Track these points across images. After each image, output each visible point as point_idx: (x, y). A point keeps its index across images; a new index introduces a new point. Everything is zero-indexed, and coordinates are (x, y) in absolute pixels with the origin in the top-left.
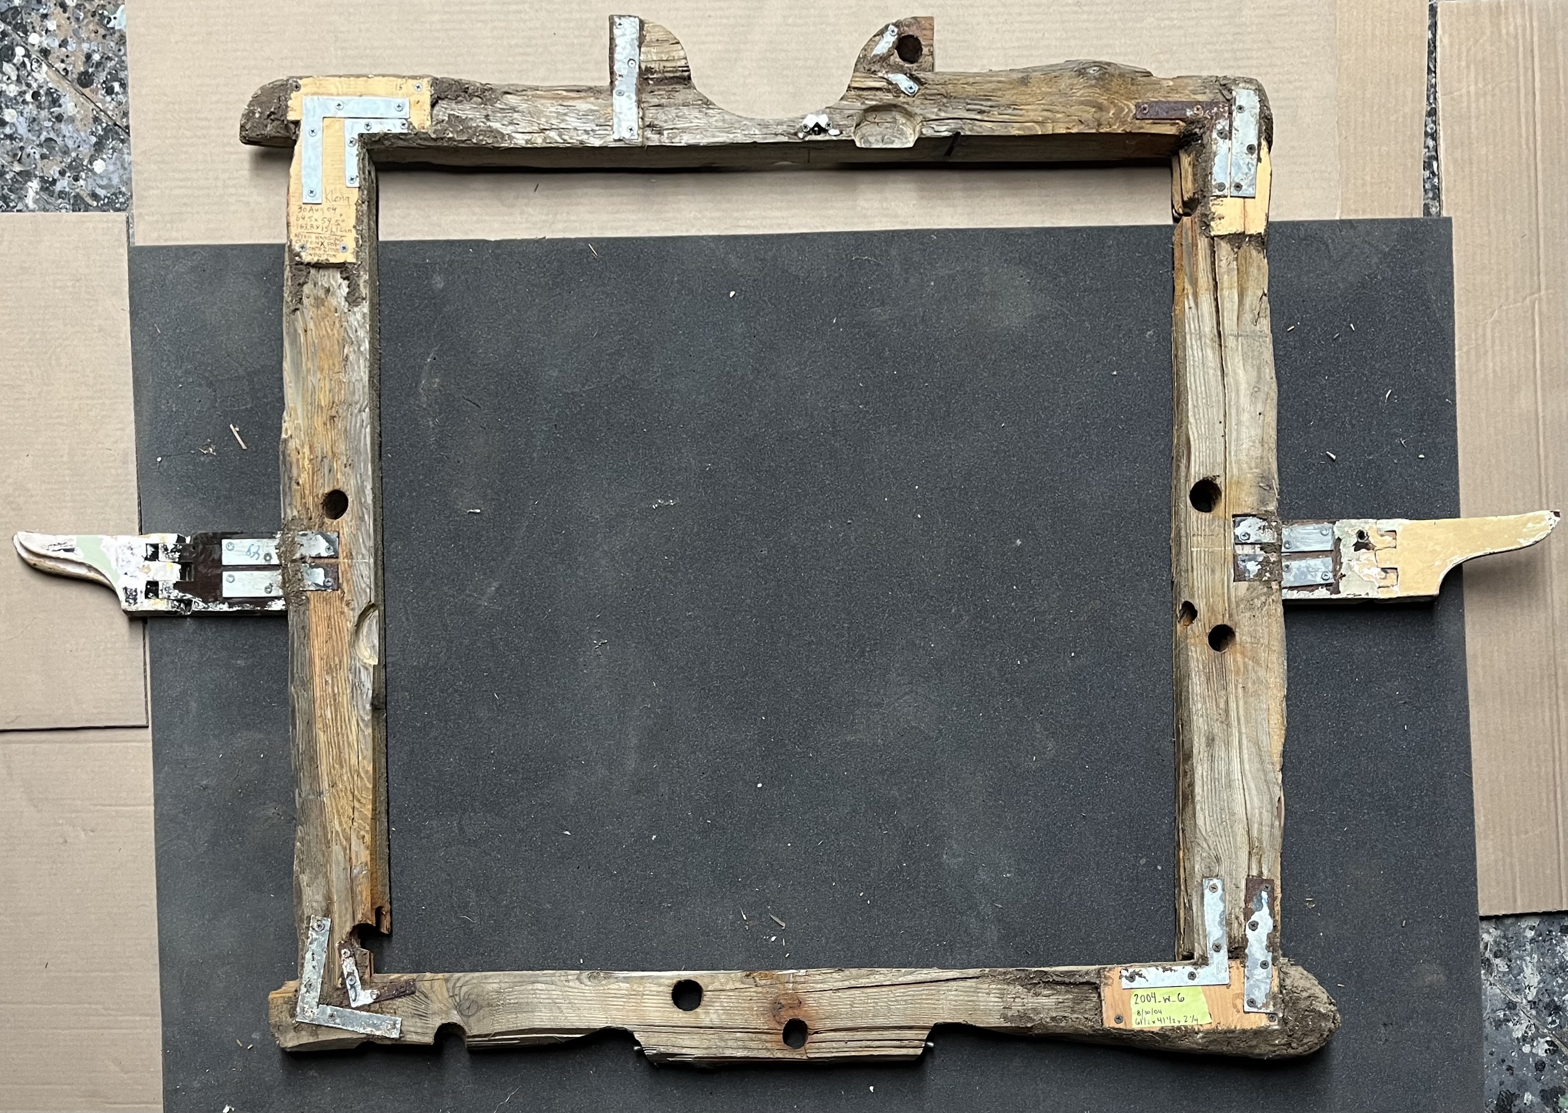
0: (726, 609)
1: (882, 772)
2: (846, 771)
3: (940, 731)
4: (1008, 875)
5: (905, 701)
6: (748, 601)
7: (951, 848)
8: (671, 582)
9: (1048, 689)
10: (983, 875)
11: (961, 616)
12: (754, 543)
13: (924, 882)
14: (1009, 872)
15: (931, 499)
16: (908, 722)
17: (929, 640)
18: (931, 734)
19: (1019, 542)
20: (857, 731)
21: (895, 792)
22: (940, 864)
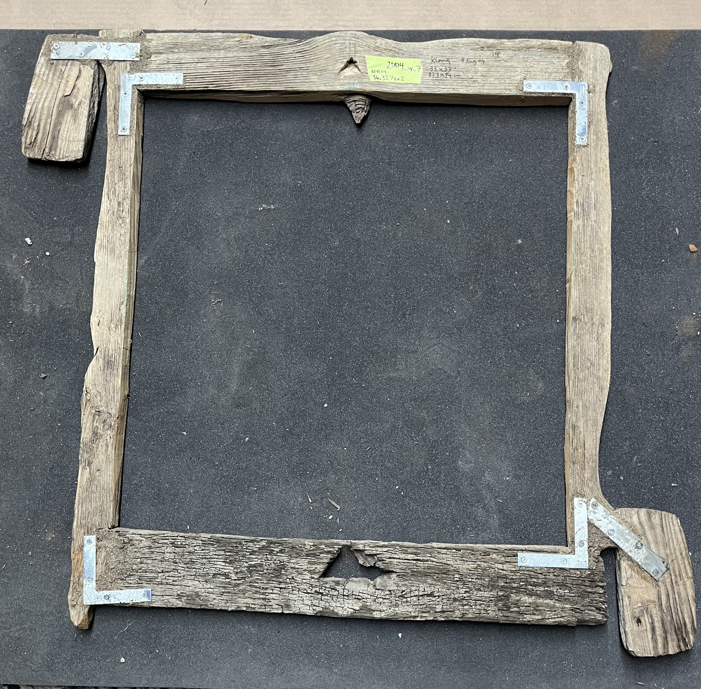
0: (307, 281)
1: (415, 400)
2: (389, 398)
3: (459, 372)
4: (507, 479)
5: (434, 350)
6: (324, 277)
7: (465, 456)
8: (269, 262)
9: (540, 345)
10: (488, 477)
11: (477, 292)
12: (329, 237)
13: (444, 480)
14: (508, 476)
15: (457, 210)
16: (435, 365)
17: (453, 308)
18: (452, 374)
19: (520, 241)
20: (398, 370)
21: (424, 414)
22: (456, 469)
